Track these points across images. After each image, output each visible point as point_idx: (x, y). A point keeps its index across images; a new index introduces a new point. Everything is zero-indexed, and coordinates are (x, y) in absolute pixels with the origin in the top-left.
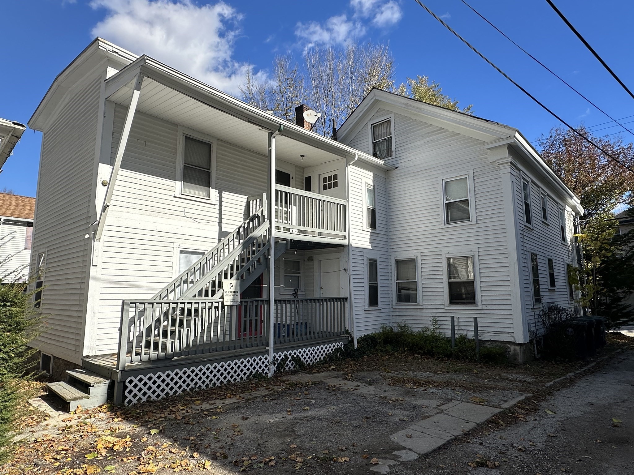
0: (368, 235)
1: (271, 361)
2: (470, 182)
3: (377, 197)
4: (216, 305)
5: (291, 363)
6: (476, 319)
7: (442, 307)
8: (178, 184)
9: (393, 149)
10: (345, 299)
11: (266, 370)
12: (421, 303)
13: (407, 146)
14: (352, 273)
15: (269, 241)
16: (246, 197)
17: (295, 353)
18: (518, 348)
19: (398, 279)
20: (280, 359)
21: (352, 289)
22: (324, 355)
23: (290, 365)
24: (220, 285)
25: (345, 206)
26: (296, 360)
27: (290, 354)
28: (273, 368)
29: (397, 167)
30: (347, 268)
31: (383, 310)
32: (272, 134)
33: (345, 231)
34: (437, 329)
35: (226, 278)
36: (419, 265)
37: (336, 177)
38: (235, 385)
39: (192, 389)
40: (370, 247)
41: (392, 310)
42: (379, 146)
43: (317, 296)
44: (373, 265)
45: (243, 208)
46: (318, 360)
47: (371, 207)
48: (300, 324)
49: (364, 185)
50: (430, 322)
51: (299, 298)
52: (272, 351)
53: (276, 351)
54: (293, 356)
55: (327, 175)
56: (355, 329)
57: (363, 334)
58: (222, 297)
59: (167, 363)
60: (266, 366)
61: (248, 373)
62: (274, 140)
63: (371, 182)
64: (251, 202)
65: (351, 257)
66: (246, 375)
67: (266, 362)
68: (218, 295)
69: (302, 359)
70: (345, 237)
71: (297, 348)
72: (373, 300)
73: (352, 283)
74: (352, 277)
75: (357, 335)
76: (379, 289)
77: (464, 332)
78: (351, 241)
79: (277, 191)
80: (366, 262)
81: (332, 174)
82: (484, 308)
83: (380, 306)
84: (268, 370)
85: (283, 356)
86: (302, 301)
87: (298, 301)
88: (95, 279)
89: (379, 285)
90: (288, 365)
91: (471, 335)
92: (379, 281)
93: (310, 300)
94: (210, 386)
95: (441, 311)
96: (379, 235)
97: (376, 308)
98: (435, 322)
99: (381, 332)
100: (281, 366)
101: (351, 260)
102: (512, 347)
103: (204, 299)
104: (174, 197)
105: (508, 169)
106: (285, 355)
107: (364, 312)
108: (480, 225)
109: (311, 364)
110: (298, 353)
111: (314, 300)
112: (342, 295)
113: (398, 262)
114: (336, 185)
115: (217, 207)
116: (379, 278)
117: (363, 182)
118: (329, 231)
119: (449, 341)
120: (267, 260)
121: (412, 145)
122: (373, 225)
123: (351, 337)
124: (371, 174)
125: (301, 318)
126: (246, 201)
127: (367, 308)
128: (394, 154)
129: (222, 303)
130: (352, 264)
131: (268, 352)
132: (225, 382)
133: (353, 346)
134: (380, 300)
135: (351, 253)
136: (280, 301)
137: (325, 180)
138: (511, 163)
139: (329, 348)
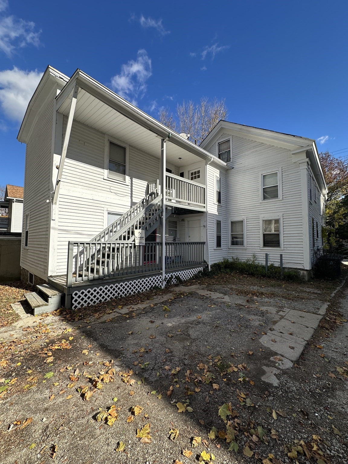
0: (216, 207)
1: (163, 279)
2: (279, 175)
3: (221, 185)
4: (131, 245)
5: (175, 280)
6: (281, 255)
7: (259, 248)
8: (106, 172)
9: (231, 157)
10: (204, 243)
11: (161, 284)
12: (246, 246)
13: (240, 155)
14: (208, 228)
15: (162, 207)
16: (147, 182)
17: (177, 274)
18: (305, 272)
19: (232, 232)
20: (168, 278)
21: (208, 237)
22: (193, 275)
23: (174, 281)
24: (133, 233)
25: (204, 189)
26: (177, 278)
27: (174, 275)
28: (165, 283)
29: (233, 168)
30: (205, 225)
31: (223, 250)
32: (164, 140)
33: (204, 203)
34: (255, 260)
35: (136, 228)
36: (245, 225)
37: (199, 172)
38: (142, 294)
39: (116, 297)
40: (217, 214)
41: (228, 249)
42: (222, 156)
43: (187, 240)
44: (219, 224)
45: (145, 189)
46: (189, 278)
47: (218, 190)
48: (177, 257)
49: (215, 177)
50: (251, 257)
51: (177, 242)
52: (164, 273)
53: (166, 273)
54: (176, 276)
55: (194, 171)
56: (210, 260)
57: (213, 263)
58: (134, 241)
59: (100, 282)
60: (161, 282)
61: (150, 286)
62: (165, 144)
63: (218, 176)
64: (150, 185)
65: (208, 219)
66: (149, 288)
67: (161, 280)
68: (132, 239)
69: (181, 277)
70: (204, 207)
71: (178, 271)
72: (219, 244)
73: (208, 234)
74: (208, 230)
75: (210, 264)
76: (222, 237)
77: (272, 263)
78: (208, 210)
79: (166, 176)
80: (215, 222)
81: (197, 170)
82: (285, 249)
83: (222, 247)
84: (162, 284)
85: (170, 276)
88: (54, 229)
89: (222, 236)
90: (173, 281)
91: (277, 264)
92: (222, 233)
93: (183, 243)
94: (128, 295)
95: (258, 250)
96: (222, 207)
97: (220, 248)
98: (254, 256)
99: (223, 261)
100: (169, 282)
101: (208, 221)
102: (302, 272)
103: (122, 241)
104: (104, 179)
105: (305, 166)
106: (171, 275)
107: (213, 250)
108: (285, 201)
109: (186, 280)
110: (178, 274)
111: (185, 243)
112: (202, 241)
113: (232, 223)
114: (199, 177)
115: (130, 187)
116: (222, 231)
117: (215, 176)
118: (195, 203)
119: (263, 267)
120: (161, 219)
121: (243, 154)
122: (219, 201)
123: (207, 264)
124: (219, 171)
125: (178, 253)
126: (146, 184)
127: (215, 248)
128: (231, 160)
129: (134, 244)
130: (208, 223)
131: (161, 274)
132: (137, 292)
133: (208, 269)
134: (222, 244)
135: (208, 216)
136: (168, 244)
137: (192, 174)
138: (307, 162)
139: (195, 271)
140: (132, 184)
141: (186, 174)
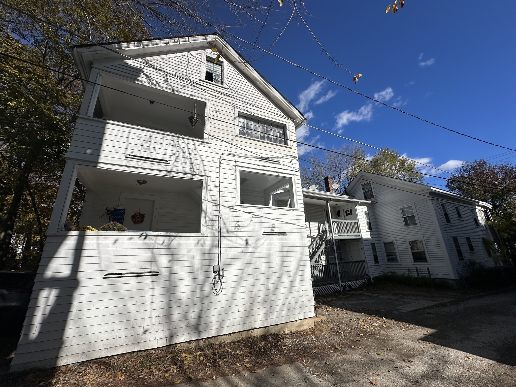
0: (369, 233)
1: (341, 286)
2: (414, 208)
3: (370, 216)
4: (320, 265)
6: (428, 268)
7: (411, 263)
9: (374, 194)
10: (364, 261)
11: (339, 289)
12: (400, 261)
13: (380, 193)
14: (365, 250)
15: (333, 240)
16: (318, 223)
17: (348, 283)
18: (453, 282)
19: (386, 251)
20: (343, 285)
21: (366, 257)
22: (359, 285)
23: (347, 288)
24: (321, 259)
25: (357, 223)
26: (349, 286)
27: (347, 284)
28: (342, 289)
29: (377, 202)
30: (363, 248)
31: (381, 265)
32: (327, 202)
33: (359, 233)
34: (410, 273)
35: (322, 256)
36: (396, 245)
37: (351, 210)
38: (330, 294)
39: (318, 295)
40: (371, 238)
41: (386, 265)
42: (366, 193)
43: (351, 260)
44: (373, 245)
45: (317, 227)
46: (357, 286)
47: (368, 221)
48: (345, 272)
49: (364, 212)
50: (406, 270)
51: (343, 261)
52: (340, 282)
53: (342, 282)
54: (348, 285)
55: (347, 210)
56: (371, 274)
57: (374, 276)
58: (322, 263)
60: (339, 288)
61: (334, 290)
62: (329, 204)
63: (367, 211)
64: (320, 225)
65: (364, 243)
67: (339, 287)
68: (320, 262)
69: (351, 286)
70: (360, 235)
71: (349, 281)
72: (376, 261)
73: (366, 255)
74: (365, 252)
75: (372, 277)
76: (378, 256)
77: (424, 275)
78: (362, 237)
80: (370, 245)
81: (349, 209)
82: (432, 263)
83: (380, 264)
84: (340, 289)
86: (344, 263)
87: (343, 263)
89: (378, 254)
90: (346, 288)
91: (427, 276)
92: (377, 253)
93: (347, 262)
94: (323, 294)
95: (411, 265)
96: (374, 232)
97: (378, 265)
98: (409, 270)
99: (382, 275)
100: (344, 288)
101: (364, 245)
102: (450, 281)
103: (316, 263)
105: (431, 202)
106: (345, 284)
107: (373, 266)
108: (422, 226)
109: (355, 288)
110: (349, 284)
111: (349, 262)
112: (362, 260)
113: (385, 243)
114: (351, 214)
115: (309, 228)
116: (377, 251)
117: (363, 211)
119: (417, 278)
120: (333, 248)
121: (382, 193)
122: (370, 228)
123: (369, 277)
124: (366, 207)
125: (345, 269)
126: (317, 224)
127: (374, 264)
128: (374, 196)
129: (322, 264)
130: (364, 246)
131: (339, 283)
132: (327, 293)
133: (371, 281)
134: (379, 261)
135: (363, 241)
136: (340, 263)
137: (346, 212)
138: (432, 199)
139: (361, 282)
140: (310, 226)
141: (342, 213)
